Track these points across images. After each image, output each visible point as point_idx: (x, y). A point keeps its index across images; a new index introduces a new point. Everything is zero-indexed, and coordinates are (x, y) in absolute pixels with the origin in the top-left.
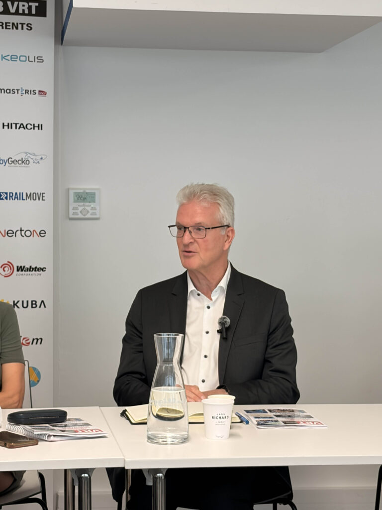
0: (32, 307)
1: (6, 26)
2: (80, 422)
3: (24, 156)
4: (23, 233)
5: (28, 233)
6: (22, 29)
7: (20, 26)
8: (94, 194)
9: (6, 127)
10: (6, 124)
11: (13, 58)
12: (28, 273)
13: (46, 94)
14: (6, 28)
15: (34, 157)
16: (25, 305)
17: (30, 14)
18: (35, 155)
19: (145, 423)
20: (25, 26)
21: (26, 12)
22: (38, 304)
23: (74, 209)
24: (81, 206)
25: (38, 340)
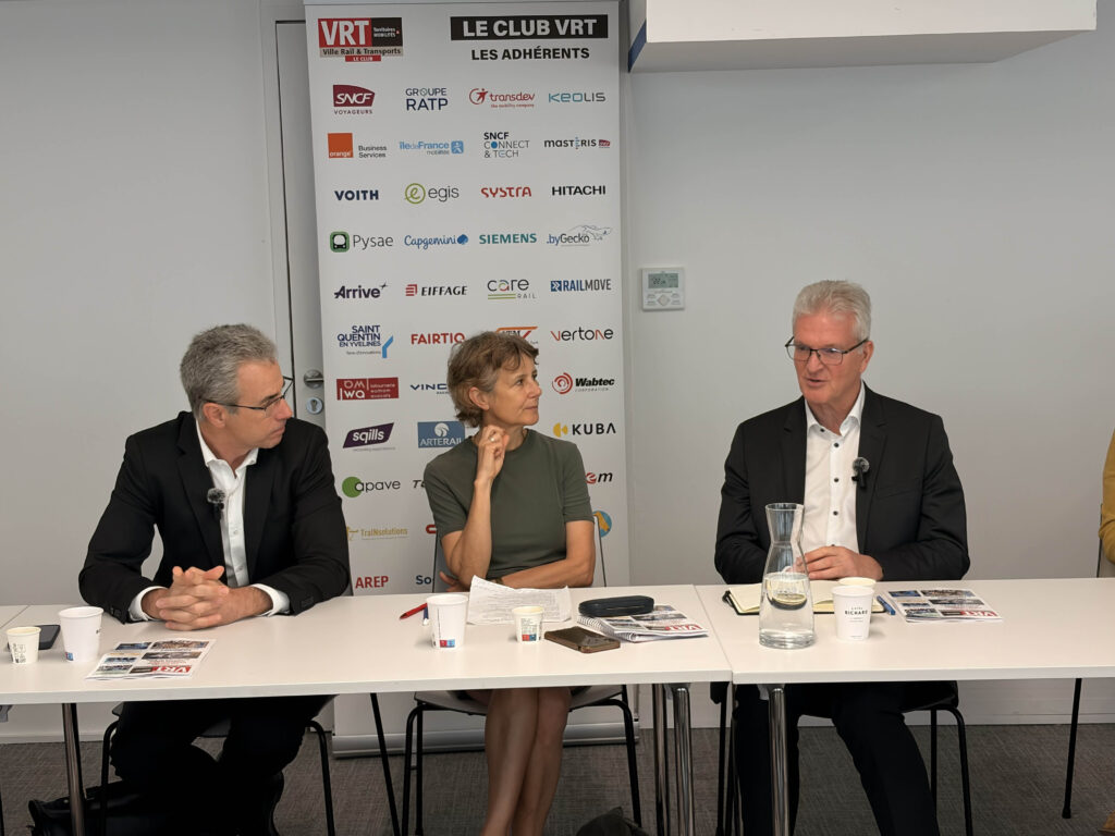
0: (598, 433)
1: (554, 54)
2: (671, 612)
3: (581, 231)
4: (583, 334)
5: (590, 335)
6: (576, 56)
7: (572, 53)
8: (676, 275)
9: (557, 193)
10: (557, 188)
11: (565, 97)
12: (591, 387)
13: (609, 145)
14: (554, 57)
15: (595, 232)
16: (588, 430)
17: (586, 35)
18: (595, 228)
19: (757, 614)
20: (579, 52)
21: (581, 32)
22: (606, 428)
23: (649, 296)
24: (658, 293)
25: (606, 475)
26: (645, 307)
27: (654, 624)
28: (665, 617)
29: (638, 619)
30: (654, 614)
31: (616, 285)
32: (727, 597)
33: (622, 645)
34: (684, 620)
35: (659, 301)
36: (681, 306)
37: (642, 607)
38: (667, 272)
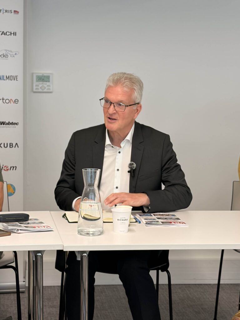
0: (10, 147)
2: (37, 221)
3: (4, 52)
4: (4, 101)
5: (7, 101)
8: (49, 77)
12: (8, 126)
13: (18, 13)
15: (11, 53)
16: (6, 146)
18: (11, 52)
19: (77, 222)
22: (14, 145)
23: (36, 86)
24: (41, 84)
25: (13, 167)
26: (34, 90)
27: (29, 225)
28: (34, 223)
29: (20, 223)
30: (29, 221)
31: (20, 78)
32: (64, 216)
33: (12, 234)
34: (43, 224)
35: (41, 88)
36: (51, 91)
37: (24, 218)
38: (45, 75)
